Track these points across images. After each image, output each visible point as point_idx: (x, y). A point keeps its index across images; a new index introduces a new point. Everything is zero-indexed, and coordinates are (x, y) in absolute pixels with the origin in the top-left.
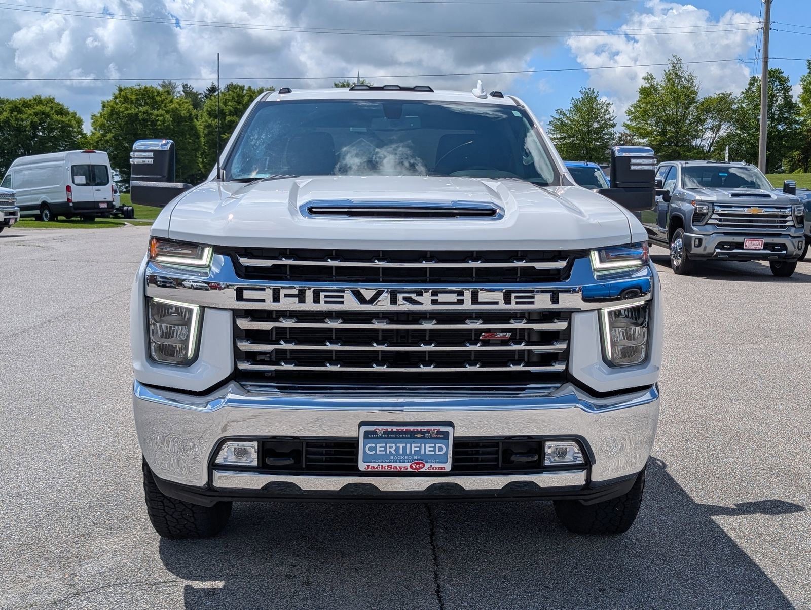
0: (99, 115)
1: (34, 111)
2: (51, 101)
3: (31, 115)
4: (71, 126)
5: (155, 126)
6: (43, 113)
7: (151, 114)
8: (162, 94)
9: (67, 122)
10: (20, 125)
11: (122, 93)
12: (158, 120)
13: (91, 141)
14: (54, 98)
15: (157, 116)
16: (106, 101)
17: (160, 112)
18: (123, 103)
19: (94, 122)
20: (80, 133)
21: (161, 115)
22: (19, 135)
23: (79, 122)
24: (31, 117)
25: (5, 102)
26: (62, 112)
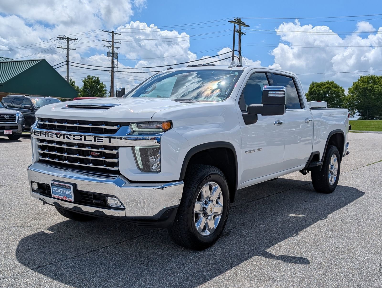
0: (351, 88)
1: (325, 87)
2: (332, 82)
3: (324, 88)
4: (340, 92)
5: (374, 92)
6: (329, 88)
7: (373, 87)
8: (379, 79)
9: (338, 91)
10: (319, 92)
11: (362, 78)
12: (376, 90)
13: (347, 99)
14: (334, 82)
15: (376, 88)
16: (355, 82)
17: (377, 86)
18: (361, 83)
19: (349, 91)
20: (344, 95)
21: (378, 87)
22: (318, 96)
23: (343, 91)
24: (324, 89)
25: (315, 84)
26: (336, 87)
